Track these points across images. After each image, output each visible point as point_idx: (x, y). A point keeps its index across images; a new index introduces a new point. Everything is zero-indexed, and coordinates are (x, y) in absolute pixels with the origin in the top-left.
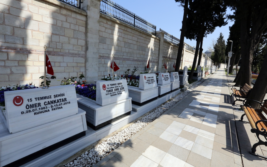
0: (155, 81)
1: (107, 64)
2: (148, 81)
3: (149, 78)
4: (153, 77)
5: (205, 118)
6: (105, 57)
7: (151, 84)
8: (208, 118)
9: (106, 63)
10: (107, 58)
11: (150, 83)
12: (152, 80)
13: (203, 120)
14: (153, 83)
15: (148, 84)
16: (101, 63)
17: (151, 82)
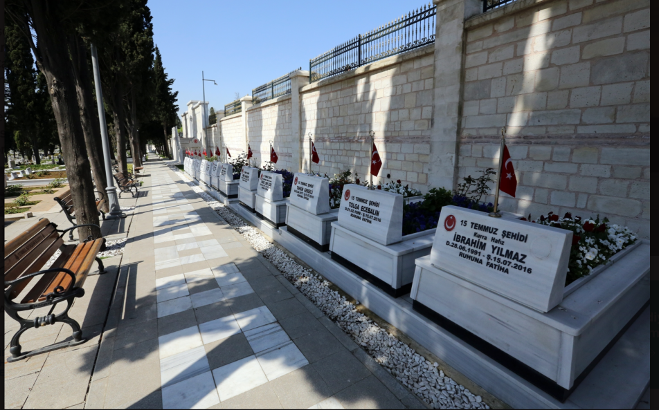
0: (313, 197)
1: (491, 159)
2: (300, 191)
3: (304, 184)
4: (312, 186)
5: (185, 287)
6: (484, 139)
7: (303, 199)
8: (179, 292)
9: (485, 156)
10: (491, 140)
11: (302, 197)
12: (307, 191)
13: (186, 281)
14: (308, 199)
15: (298, 195)
16: (471, 156)
17: (303, 195)
